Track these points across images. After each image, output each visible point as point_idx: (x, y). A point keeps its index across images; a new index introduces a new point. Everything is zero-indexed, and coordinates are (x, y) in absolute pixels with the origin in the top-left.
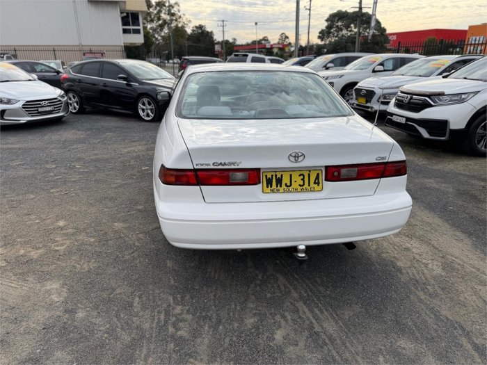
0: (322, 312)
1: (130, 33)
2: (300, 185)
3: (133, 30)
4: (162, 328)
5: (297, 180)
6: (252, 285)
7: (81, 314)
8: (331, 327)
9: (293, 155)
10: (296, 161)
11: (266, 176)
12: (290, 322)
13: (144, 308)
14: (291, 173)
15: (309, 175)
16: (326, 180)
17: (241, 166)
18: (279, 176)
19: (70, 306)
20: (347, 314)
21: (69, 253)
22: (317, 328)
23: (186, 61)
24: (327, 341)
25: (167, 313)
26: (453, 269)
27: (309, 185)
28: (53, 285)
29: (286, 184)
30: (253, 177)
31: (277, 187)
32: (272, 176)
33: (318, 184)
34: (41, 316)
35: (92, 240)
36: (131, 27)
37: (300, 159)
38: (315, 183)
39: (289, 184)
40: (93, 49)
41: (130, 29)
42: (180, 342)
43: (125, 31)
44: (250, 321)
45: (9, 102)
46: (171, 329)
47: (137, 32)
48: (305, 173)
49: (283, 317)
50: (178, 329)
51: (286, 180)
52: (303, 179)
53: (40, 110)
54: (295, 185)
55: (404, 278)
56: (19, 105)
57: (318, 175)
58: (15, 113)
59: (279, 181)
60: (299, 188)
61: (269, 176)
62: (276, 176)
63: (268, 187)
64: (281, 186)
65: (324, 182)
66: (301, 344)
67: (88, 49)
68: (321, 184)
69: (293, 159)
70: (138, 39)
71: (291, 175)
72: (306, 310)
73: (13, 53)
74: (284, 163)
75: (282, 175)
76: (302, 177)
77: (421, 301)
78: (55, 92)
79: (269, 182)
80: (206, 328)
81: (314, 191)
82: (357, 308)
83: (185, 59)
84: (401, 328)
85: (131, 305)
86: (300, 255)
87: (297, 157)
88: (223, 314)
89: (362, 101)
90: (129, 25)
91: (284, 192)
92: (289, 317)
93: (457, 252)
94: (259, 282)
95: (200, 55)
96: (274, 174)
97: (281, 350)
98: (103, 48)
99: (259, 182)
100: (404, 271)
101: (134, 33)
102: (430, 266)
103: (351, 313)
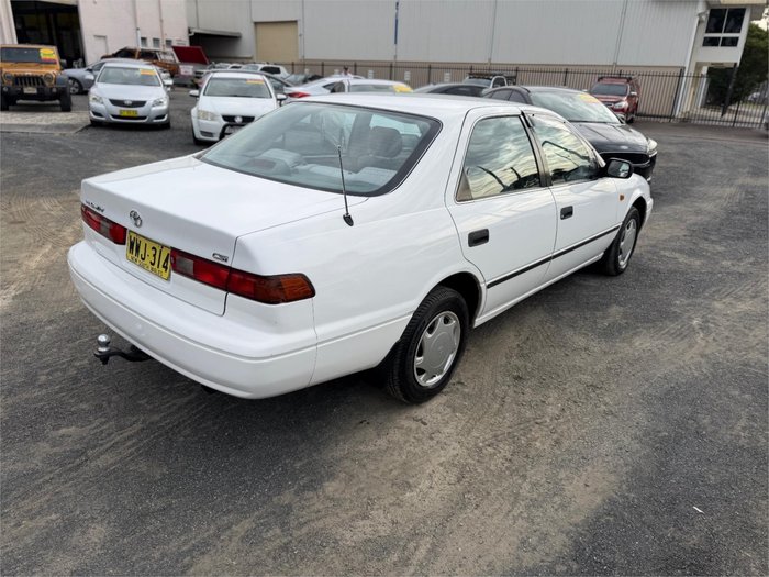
0: (132, 446)
1: (717, 45)
2: (151, 263)
3: (724, 39)
4: (47, 367)
5: (150, 254)
7: (49, 328)
8: (103, 461)
9: (133, 214)
10: (136, 224)
11: (130, 238)
12: (95, 431)
15: (161, 252)
16: (173, 267)
17: (104, 214)
18: (138, 242)
19: (58, 319)
20: (141, 466)
22: (93, 452)
24: (70, 466)
25: (70, 361)
27: (158, 267)
29: (141, 256)
30: (120, 235)
31: (136, 255)
32: (135, 239)
33: (166, 268)
36: (722, 35)
37: (138, 222)
38: (163, 267)
39: (143, 256)
41: (717, 39)
42: (30, 381)
43: (708, 42)
44: (84, 406)
47: (734, 42)
49: (103, 423)
51: (142, 251)
52: (154, 255)
54: (147, 261)
57: (168, 255)
59: (138, 249)
60: (150, 266)
63: (129, 252)
64: (138, 256)
65: (171, 269)
68: (168, 272)
69: (133, 220)
70: (731, 56)
71: (146, 245)
72: (128, 434)
75: (141, 242)
76: (154, 252)
79: (132, 246)
80: (58, 387)
81: (161, 277)
82: (159, 472)
86: (100, 349)
87: (135, 217)
91: (139, 265)
92: (105, 427)
97: (39, 439)
98: (638, 70)
99: (124, 244)
100: (311, 494)
101: (724, 44)
102: (361, 523)
103: (144, 469)
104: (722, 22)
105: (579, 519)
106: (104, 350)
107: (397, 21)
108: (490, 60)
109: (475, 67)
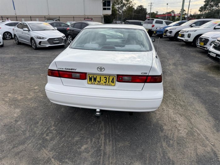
0: (109, 141)
2: (104, 82)
3: (107, 8)
4: (42, 134)
5: (103, 80)
6: (88, 124)
7: (19, 123)
8: (109, 149)
9: (99, 68)
10: (101, 71)
11: (89, 76)
12: (92, 143)
13: (41, 125)
14: (101, 76)
15: (109, 78)
16: (117, 81)
17: (76, 71)
18: (95, 77)
19: (17, 119)
20: (121, 145)
21: (31, 99)
22: (102, 148)
23: (127, 22)
24: (102, 155)
25: (48, 129)
26: (192, 134)
27: (109, 83)
28: (18, 110)
29: (98, 81)
30: (83, 76)
31: (94, 82)
32: (92, 76)
33: (113, 82)
34: (7, 121)
35: (42, 95)
36: (107, 7)
37: (103, 70)
38: (112, 82)
39: (99, 81)
40: (89, 17)
41: (106, 8)
42: (45, 140)
43: (104, 9)
44: (77, 139)
45: (43, 38)
46: (45, 135)
47: (109, 9)
48: (107, 77)
49: (91, 140)
50: (47, 136)
51: (98, 79)
52: (106, 80)
53: (54, 42)
54: (102, 82)
55: (161, 134)
56: (46, 40)
57: (113, 78)
58: (44, 43)
59: (95, 79)
60: (104, 83)
61: (91, 77)
62: (94, 77)
63: (90, 81)
64: (96, 82)
65: (116, 82)
66: (90, 153)
67: (87, 17)
68: (114, 83)
69: (99, 70)
70: (109, 12)
71: (100, 77)
72: (103, 139)
73: (58, 18)
74: (95, 71)
75: (96, 77)
76: (105, 78)
77: (162, 146)
78: (61, 35)
79: (90, 79)
80: (58, 138)
81: (110, 85)
82: (127, 143)
83: (127, 21)
84: (141, 157)
85: (38, 123)
86: (97, 114)
87: (101, 69)
88: (68, 133)
89: (202, 44)
90: (106, 6)
91: (97, 84)
92: (93, 141)
93: (201, 127)
94: (92, 123)
95: (133, 20)
96: (93, 76)
97: (80, 153)
98: (93, 16)
99: (86, 79)
100: (164, 131)
101: (107, 10)
102: (181, 131)
103: (122, 145)
104: (106, 4)
105: (207, 113)
106: (99, 114)
107: (13, 2)
108: (49, 14)
109: (46, 16)
